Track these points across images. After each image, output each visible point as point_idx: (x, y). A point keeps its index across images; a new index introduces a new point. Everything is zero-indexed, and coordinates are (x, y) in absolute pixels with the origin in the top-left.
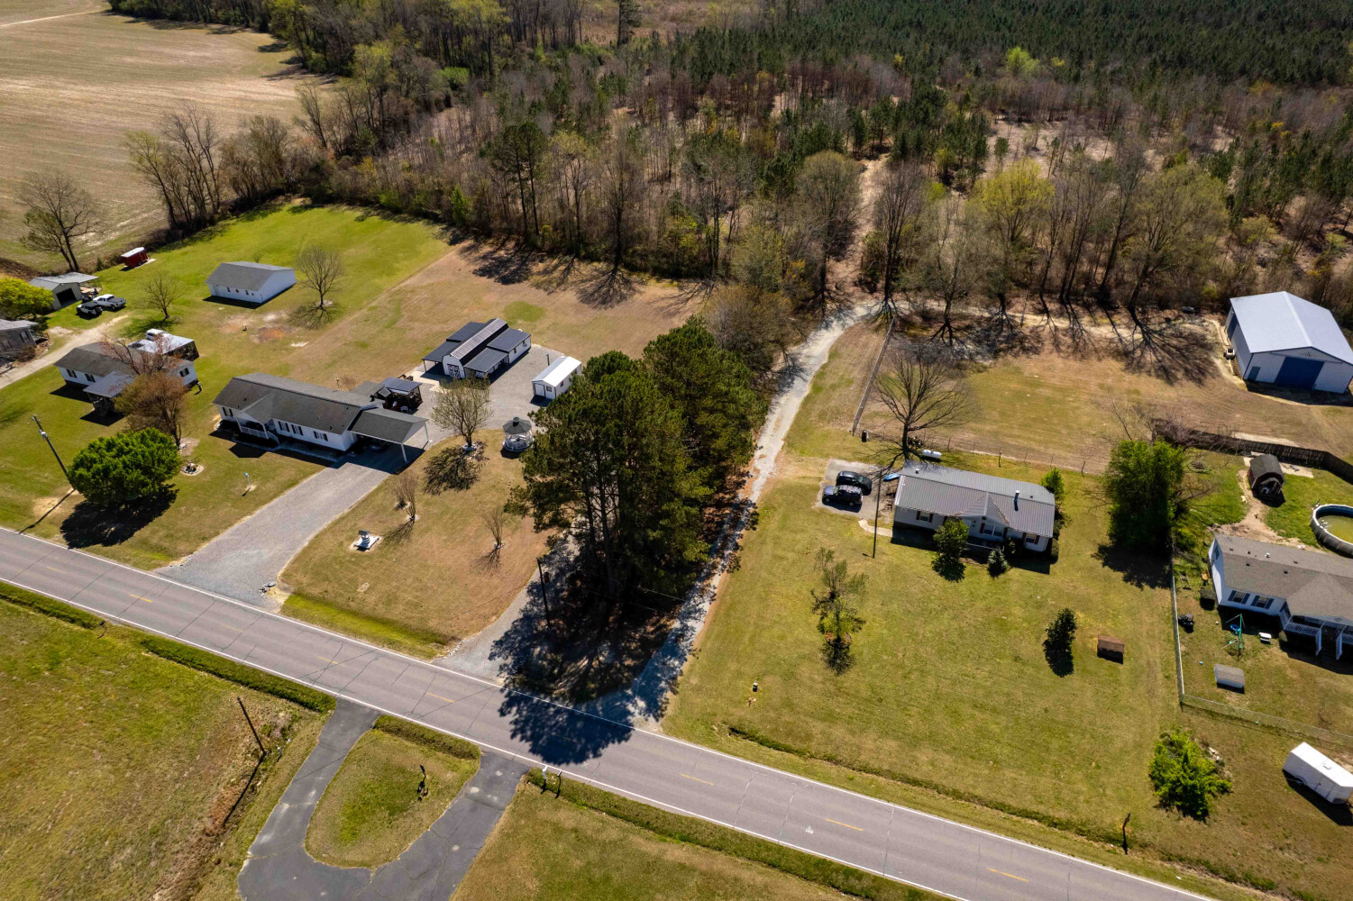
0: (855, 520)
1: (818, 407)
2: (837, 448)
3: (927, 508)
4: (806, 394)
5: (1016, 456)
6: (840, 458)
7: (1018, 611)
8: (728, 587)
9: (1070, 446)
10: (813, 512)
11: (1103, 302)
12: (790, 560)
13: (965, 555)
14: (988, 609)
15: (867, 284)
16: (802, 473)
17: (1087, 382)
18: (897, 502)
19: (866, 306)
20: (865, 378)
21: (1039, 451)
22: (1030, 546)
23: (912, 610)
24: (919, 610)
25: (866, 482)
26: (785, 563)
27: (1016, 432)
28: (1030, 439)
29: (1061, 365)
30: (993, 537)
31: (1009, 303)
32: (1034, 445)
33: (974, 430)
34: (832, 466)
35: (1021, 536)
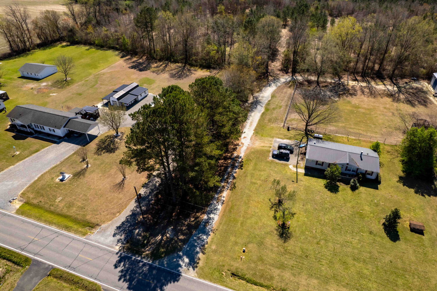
0: (287, 165)
1: (268, 117)
2: (277, 134)
3: (321, 160)
4: (262, 112)
5: (354, 137)
6: (279, 138)
7: (367, 208)
8: (230, 198)
9: (376, 132)
10: (268, 162)
11: (380, 76)
12: (259, 184)
13: (339, 181)
14: (353, 207)
15: (285, 70)
16: (262, 145)
17: (378, 107)
18: (307, 157)
19: (285, 78)
20: (287, 105)
21: (364, 135)
22: (369, 177)
23: (317, 208)
24: (320, 208)
25: (291, 148)
26: (256, 186)
27: (353, 127)
28: (359, 129)
29: (367, 100)
30: (351, 172)
31: (341, 77)
32: (361, 132)
33: (335, 126)
34: (275, 141)
35: (364, 172)
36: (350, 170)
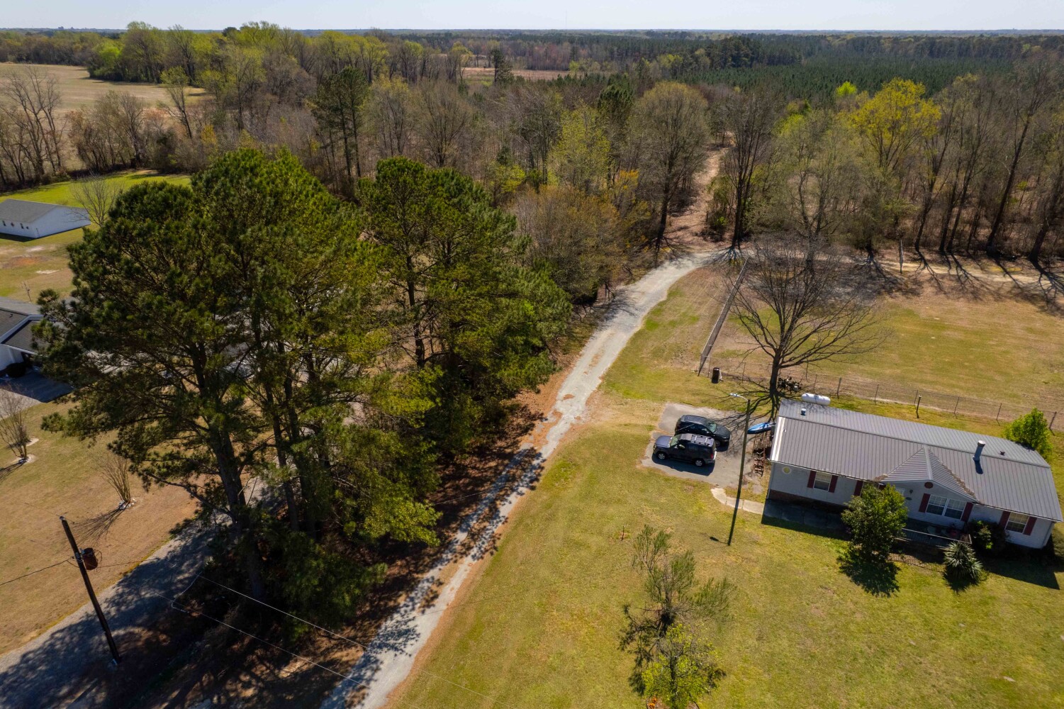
0: (705, 487)
1: (651, 345)
2: (676, 391)
3: (827, 466)
4: (636, 330)
6: (682, 402)
10: (638, 473)
11: (996, 252)
13: (898, 548)
15: (713, 231)
16: (624, 419)
18: (775, 457)
19: (708, 252)
20: (715, 316)
22: (1017, 537)
25: (721, 433)
29: (965, 309)
30: (943, 519)
31: (878, 253)
34: (669, 412)
35: (997, 518)
36: (937, 510)
